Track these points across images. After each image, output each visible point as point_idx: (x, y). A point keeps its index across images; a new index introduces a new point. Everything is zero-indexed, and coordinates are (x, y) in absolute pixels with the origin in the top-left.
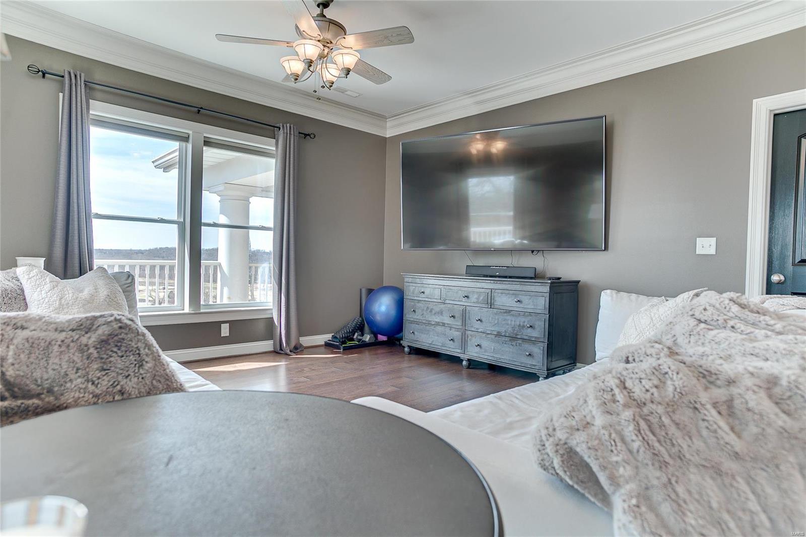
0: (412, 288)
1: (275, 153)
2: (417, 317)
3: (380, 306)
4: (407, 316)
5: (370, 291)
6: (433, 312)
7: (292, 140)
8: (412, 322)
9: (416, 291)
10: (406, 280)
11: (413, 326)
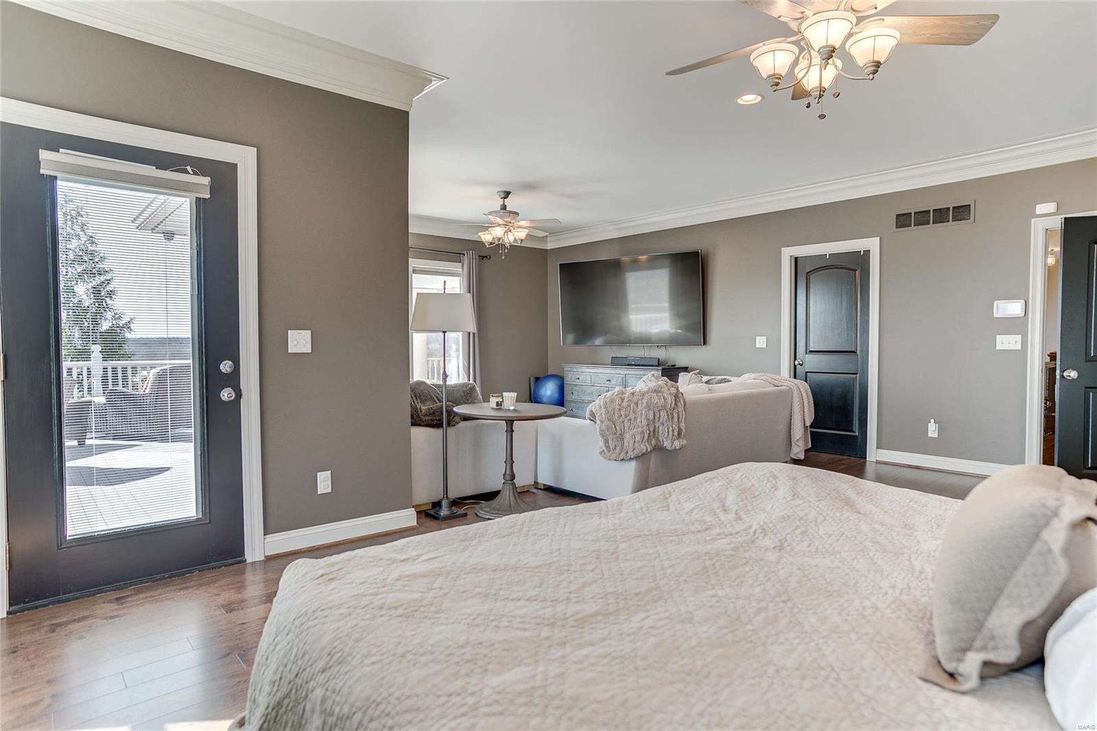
0: (570, 376)
1: (461, 272)
2: (574, 397)
3: (546, 390)
4: (567, 397)
5: (537, 379)
6: (586, 393)
7: (474, 262)
8: (570, 402)
9: (573, 378)
10: (565, 369)
11: (573, 404)
